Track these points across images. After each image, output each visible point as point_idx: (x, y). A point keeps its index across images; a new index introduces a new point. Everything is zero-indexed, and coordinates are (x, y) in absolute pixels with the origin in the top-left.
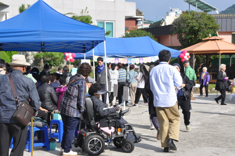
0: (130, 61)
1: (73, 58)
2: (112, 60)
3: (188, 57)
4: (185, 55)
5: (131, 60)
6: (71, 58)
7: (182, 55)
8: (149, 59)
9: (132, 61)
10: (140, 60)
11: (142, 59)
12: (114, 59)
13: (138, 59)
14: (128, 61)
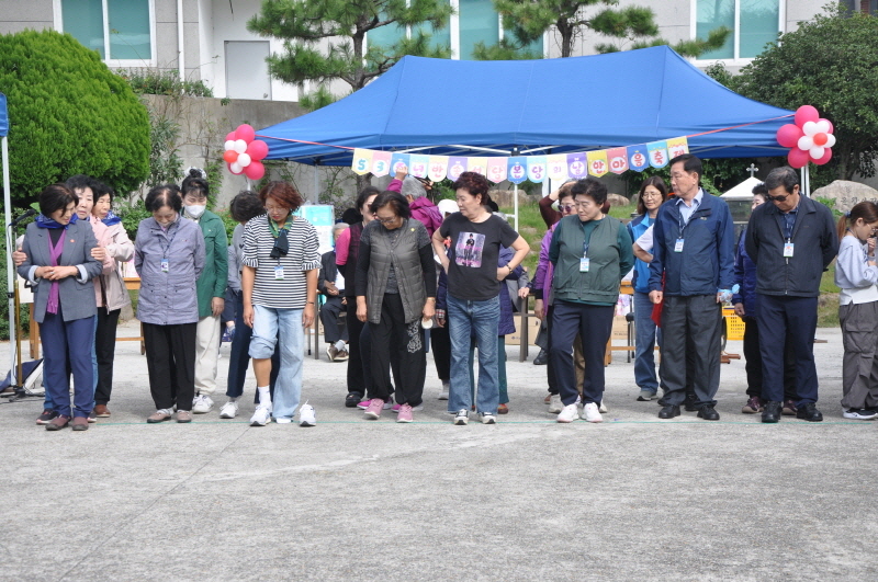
0: (522, 169)
1: (253, 160)
2: (436, 165)
3: (819, 140)
4: (802, 134)
5: (525, 167)
6: (245, 160)
7: (790, 129)
8: (618, 159)
9: (530, 167)
10: (570, 161)
11: (583, 159)
12: (443, 159)
13: (563, 156)
14: (513, 170)
